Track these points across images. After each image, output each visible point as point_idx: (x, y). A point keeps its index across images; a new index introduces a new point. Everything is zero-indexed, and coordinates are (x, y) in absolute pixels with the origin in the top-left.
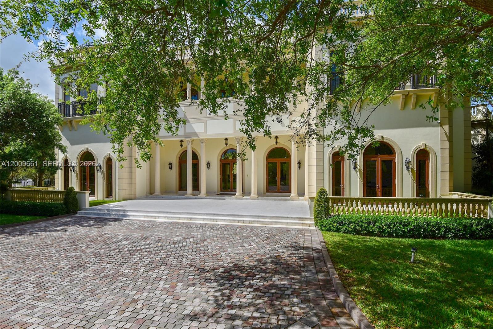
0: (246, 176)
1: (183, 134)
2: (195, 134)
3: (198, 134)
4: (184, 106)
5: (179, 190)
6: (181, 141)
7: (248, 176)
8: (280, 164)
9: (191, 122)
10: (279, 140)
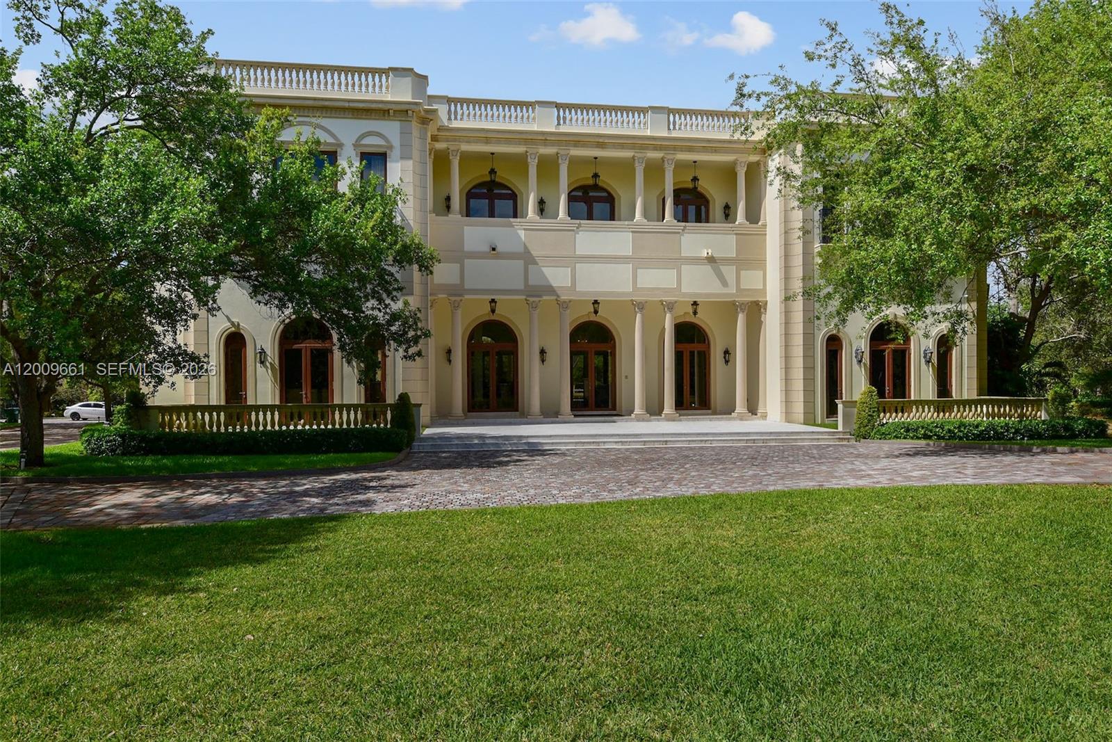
0: (623, 378)
1: (522, 287)
2: (550, 290)
3: (556, 289)
4: (524, 229)
5: (469, 411)
6: (493, 301)
7: (626, 377)
8: (688, 354)
9: (540, 264)
10: (699, 309)
